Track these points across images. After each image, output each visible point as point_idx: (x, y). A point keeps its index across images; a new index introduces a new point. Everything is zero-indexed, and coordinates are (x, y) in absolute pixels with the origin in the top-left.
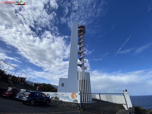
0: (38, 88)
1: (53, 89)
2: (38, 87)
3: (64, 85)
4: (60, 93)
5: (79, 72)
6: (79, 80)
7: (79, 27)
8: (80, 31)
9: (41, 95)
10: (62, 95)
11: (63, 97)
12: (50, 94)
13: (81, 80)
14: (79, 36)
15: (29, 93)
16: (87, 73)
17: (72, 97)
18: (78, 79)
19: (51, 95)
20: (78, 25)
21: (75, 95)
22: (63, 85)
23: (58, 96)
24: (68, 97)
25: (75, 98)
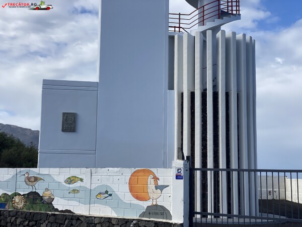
4: (54, 171)
6: (181, 95)
11: (75, 191)
13: (192, 95)
18: (171, 87)
21: (151, 181)
22: (70, 124)
23: (47, 190)
24: (107, 192)
25: (151, 195)
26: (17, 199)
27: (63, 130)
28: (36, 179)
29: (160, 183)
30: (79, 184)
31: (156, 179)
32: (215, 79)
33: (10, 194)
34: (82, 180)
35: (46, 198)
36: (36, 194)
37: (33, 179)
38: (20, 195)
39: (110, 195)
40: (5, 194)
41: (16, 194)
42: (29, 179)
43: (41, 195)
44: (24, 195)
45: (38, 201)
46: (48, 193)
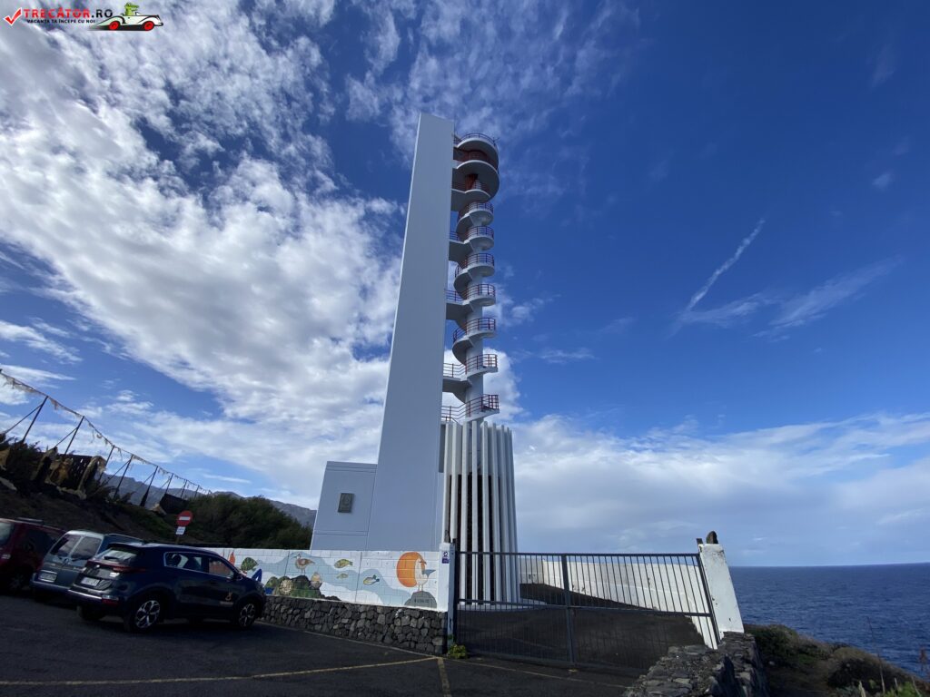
0: (183, 523)
1: (281, 533)
2: (188, 519)
3: (357, 506)
4: (325, 553)
5: (451, 427)
6: (450, 478)
7: (461, 153)
8: (464, 178)
9: (205, 566)
10: (340, 564)
11: (343, 575)
12: (263, 559)
13: (460, 477)
14: (459, 205)
15: (127, 555)
16: (498, 433)
17: (398, 576)
18: (441, 470)
19: (271, 567)
20: (457, 140)
21: (418, 565)
22: (346, 504)
23: (316, 573)
24: (374, 577)
25: (418, 580)
26: (285, 584)
27: (340, 511)
28: (307, 562)
29: (427, 567)
30: (348, 568)
31: (423, 563)
32: (479, 463)
33: (278, 577)
34: (351, 563)
35: (313, 583)
36: (304, 578)
37: (303, 562)
38: (288, 579)
39: (378, 580)
40: (274, 578)
41: (285, 578)
42: (300, 561)
43: (310, 579)
44: (292, 579)
45: (306, 587)
46: (317, 577)
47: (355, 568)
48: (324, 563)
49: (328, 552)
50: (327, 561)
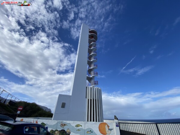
0: (19, 110)
2: (21, 109)
3: (66, 106)
4: (71, 122)
6: (88, 100)
7: (90, 32)
11: (79, 130)
13: (91, 100)
18: (86, 98)
19: (51, 126)
21: (106, 127)
22: (63, 105)
23: (68, 129)
24: (91, 131)
26: (56, 132)
28: (65, 125)
29: (110, 128)
30: (80, 127)
31: (108, 126)
33: (54, 130)
34: (81, 126)
35: (67, 132)
36: (64, 130)
37: (63, 125)
38: (58, 131)
39: (92, 132)
40: (52, 130)
41: (56, 130)
42: (62, 125)
43: (66, 131)
44: (59, 131)
45: (64, 134)
46: (69, 130)
47: (83, 127)
48: (71, 126)
49: (73, 122)
50: (72, 125)
